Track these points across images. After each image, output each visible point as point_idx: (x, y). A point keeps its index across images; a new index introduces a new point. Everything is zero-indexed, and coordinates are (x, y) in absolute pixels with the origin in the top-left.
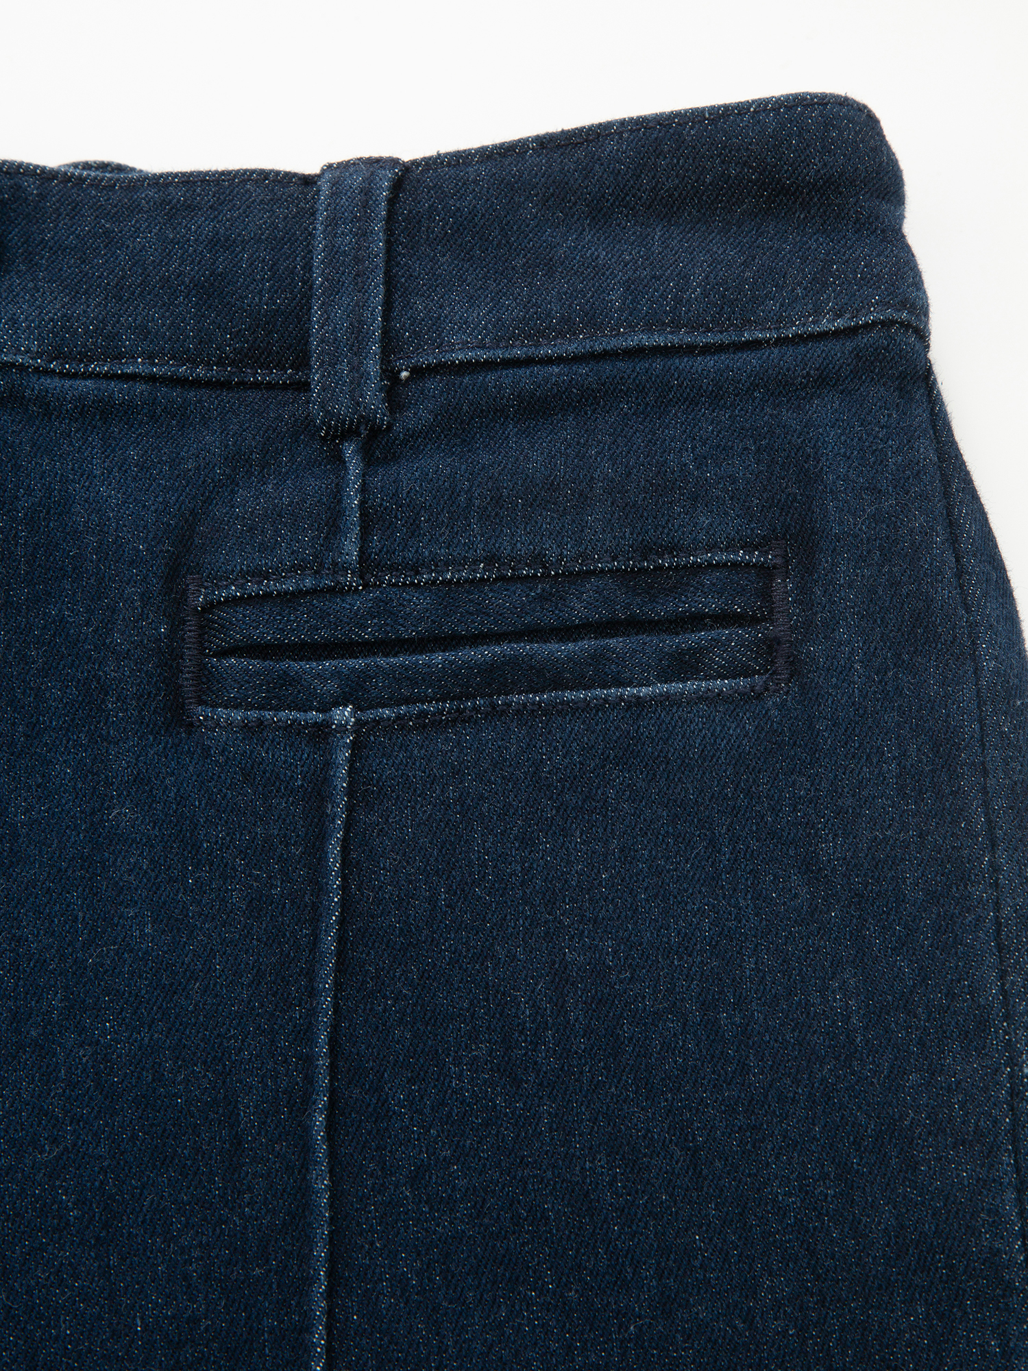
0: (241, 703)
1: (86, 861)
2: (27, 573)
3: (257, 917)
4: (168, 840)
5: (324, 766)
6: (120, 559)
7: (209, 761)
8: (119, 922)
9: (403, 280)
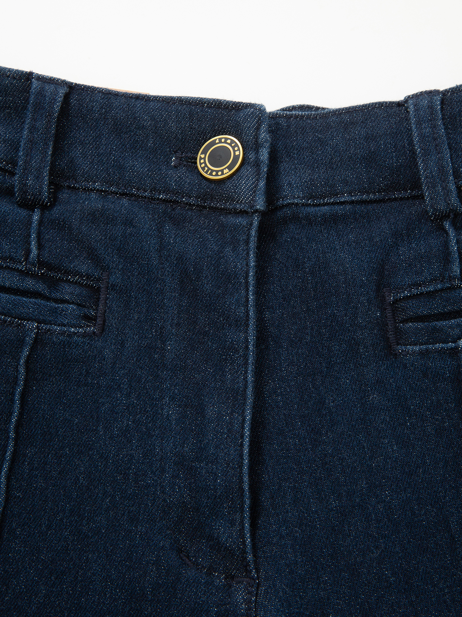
0: (417, 343)
1: (362, 420)
2: (315, 295)
3: (440, 437)
4: (396, 407)
5: (458, 366)
6: (355, 285)
7: (407, 370)
8: (382, 446)
9: (454, 145)
